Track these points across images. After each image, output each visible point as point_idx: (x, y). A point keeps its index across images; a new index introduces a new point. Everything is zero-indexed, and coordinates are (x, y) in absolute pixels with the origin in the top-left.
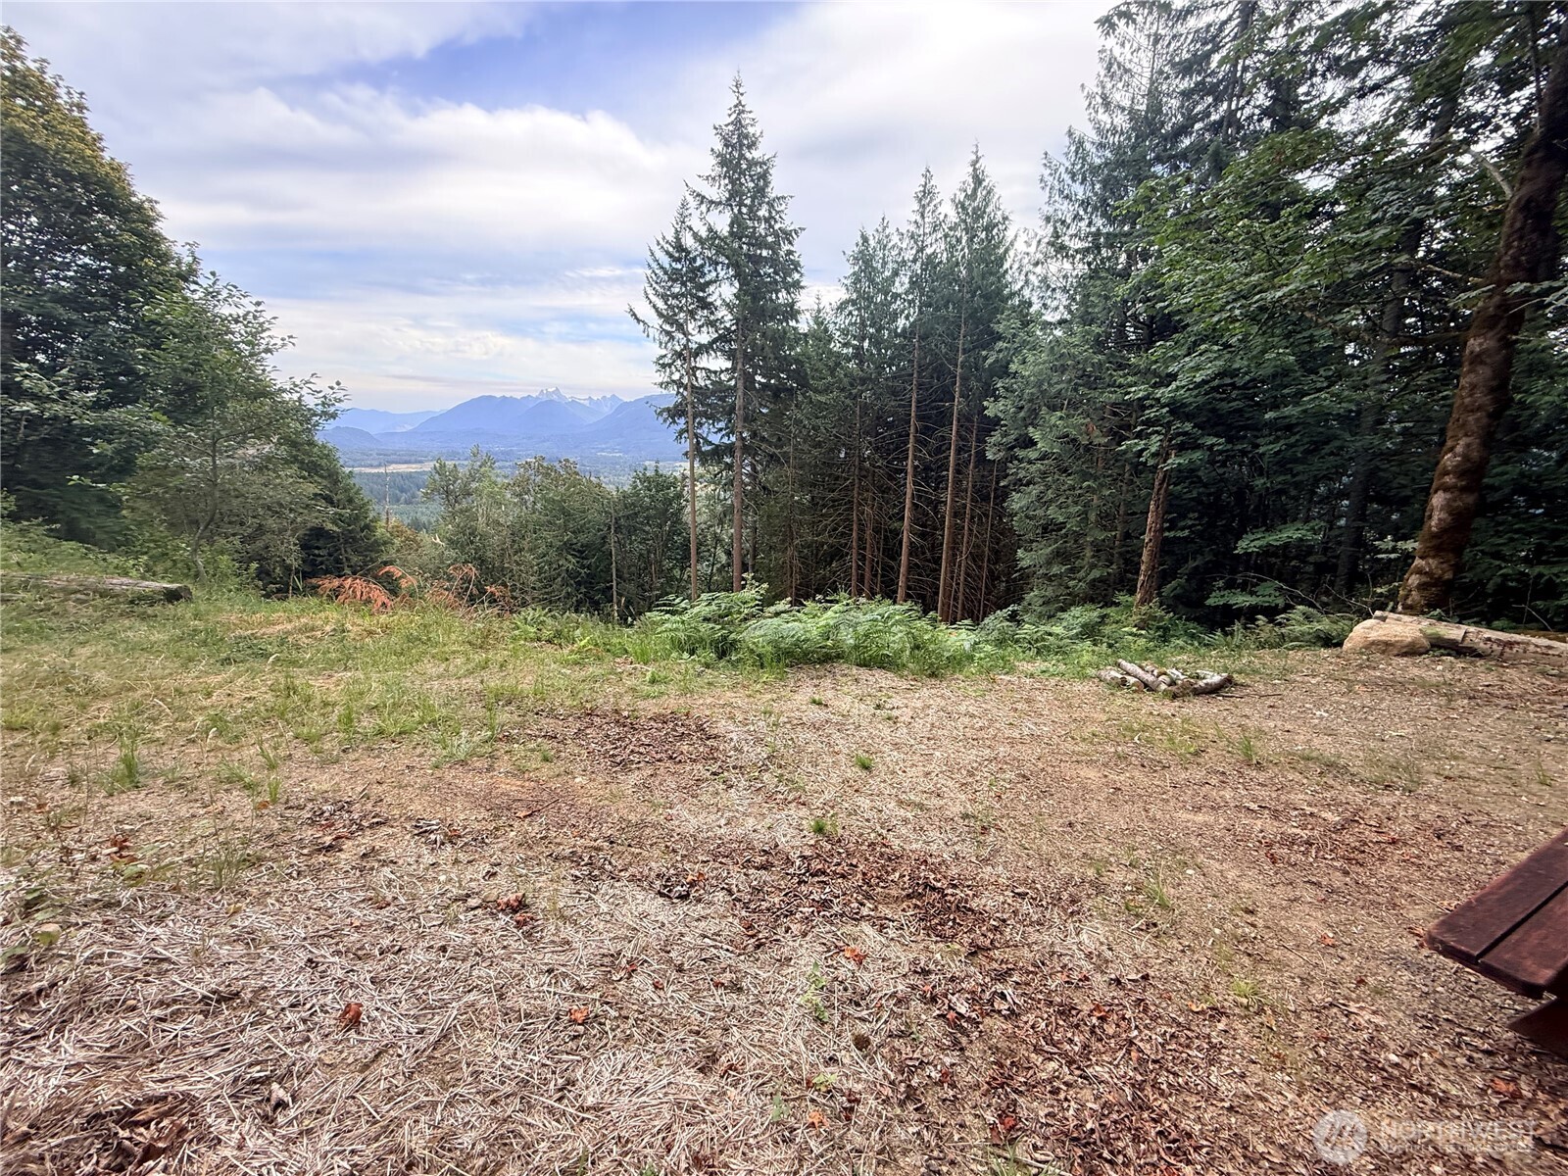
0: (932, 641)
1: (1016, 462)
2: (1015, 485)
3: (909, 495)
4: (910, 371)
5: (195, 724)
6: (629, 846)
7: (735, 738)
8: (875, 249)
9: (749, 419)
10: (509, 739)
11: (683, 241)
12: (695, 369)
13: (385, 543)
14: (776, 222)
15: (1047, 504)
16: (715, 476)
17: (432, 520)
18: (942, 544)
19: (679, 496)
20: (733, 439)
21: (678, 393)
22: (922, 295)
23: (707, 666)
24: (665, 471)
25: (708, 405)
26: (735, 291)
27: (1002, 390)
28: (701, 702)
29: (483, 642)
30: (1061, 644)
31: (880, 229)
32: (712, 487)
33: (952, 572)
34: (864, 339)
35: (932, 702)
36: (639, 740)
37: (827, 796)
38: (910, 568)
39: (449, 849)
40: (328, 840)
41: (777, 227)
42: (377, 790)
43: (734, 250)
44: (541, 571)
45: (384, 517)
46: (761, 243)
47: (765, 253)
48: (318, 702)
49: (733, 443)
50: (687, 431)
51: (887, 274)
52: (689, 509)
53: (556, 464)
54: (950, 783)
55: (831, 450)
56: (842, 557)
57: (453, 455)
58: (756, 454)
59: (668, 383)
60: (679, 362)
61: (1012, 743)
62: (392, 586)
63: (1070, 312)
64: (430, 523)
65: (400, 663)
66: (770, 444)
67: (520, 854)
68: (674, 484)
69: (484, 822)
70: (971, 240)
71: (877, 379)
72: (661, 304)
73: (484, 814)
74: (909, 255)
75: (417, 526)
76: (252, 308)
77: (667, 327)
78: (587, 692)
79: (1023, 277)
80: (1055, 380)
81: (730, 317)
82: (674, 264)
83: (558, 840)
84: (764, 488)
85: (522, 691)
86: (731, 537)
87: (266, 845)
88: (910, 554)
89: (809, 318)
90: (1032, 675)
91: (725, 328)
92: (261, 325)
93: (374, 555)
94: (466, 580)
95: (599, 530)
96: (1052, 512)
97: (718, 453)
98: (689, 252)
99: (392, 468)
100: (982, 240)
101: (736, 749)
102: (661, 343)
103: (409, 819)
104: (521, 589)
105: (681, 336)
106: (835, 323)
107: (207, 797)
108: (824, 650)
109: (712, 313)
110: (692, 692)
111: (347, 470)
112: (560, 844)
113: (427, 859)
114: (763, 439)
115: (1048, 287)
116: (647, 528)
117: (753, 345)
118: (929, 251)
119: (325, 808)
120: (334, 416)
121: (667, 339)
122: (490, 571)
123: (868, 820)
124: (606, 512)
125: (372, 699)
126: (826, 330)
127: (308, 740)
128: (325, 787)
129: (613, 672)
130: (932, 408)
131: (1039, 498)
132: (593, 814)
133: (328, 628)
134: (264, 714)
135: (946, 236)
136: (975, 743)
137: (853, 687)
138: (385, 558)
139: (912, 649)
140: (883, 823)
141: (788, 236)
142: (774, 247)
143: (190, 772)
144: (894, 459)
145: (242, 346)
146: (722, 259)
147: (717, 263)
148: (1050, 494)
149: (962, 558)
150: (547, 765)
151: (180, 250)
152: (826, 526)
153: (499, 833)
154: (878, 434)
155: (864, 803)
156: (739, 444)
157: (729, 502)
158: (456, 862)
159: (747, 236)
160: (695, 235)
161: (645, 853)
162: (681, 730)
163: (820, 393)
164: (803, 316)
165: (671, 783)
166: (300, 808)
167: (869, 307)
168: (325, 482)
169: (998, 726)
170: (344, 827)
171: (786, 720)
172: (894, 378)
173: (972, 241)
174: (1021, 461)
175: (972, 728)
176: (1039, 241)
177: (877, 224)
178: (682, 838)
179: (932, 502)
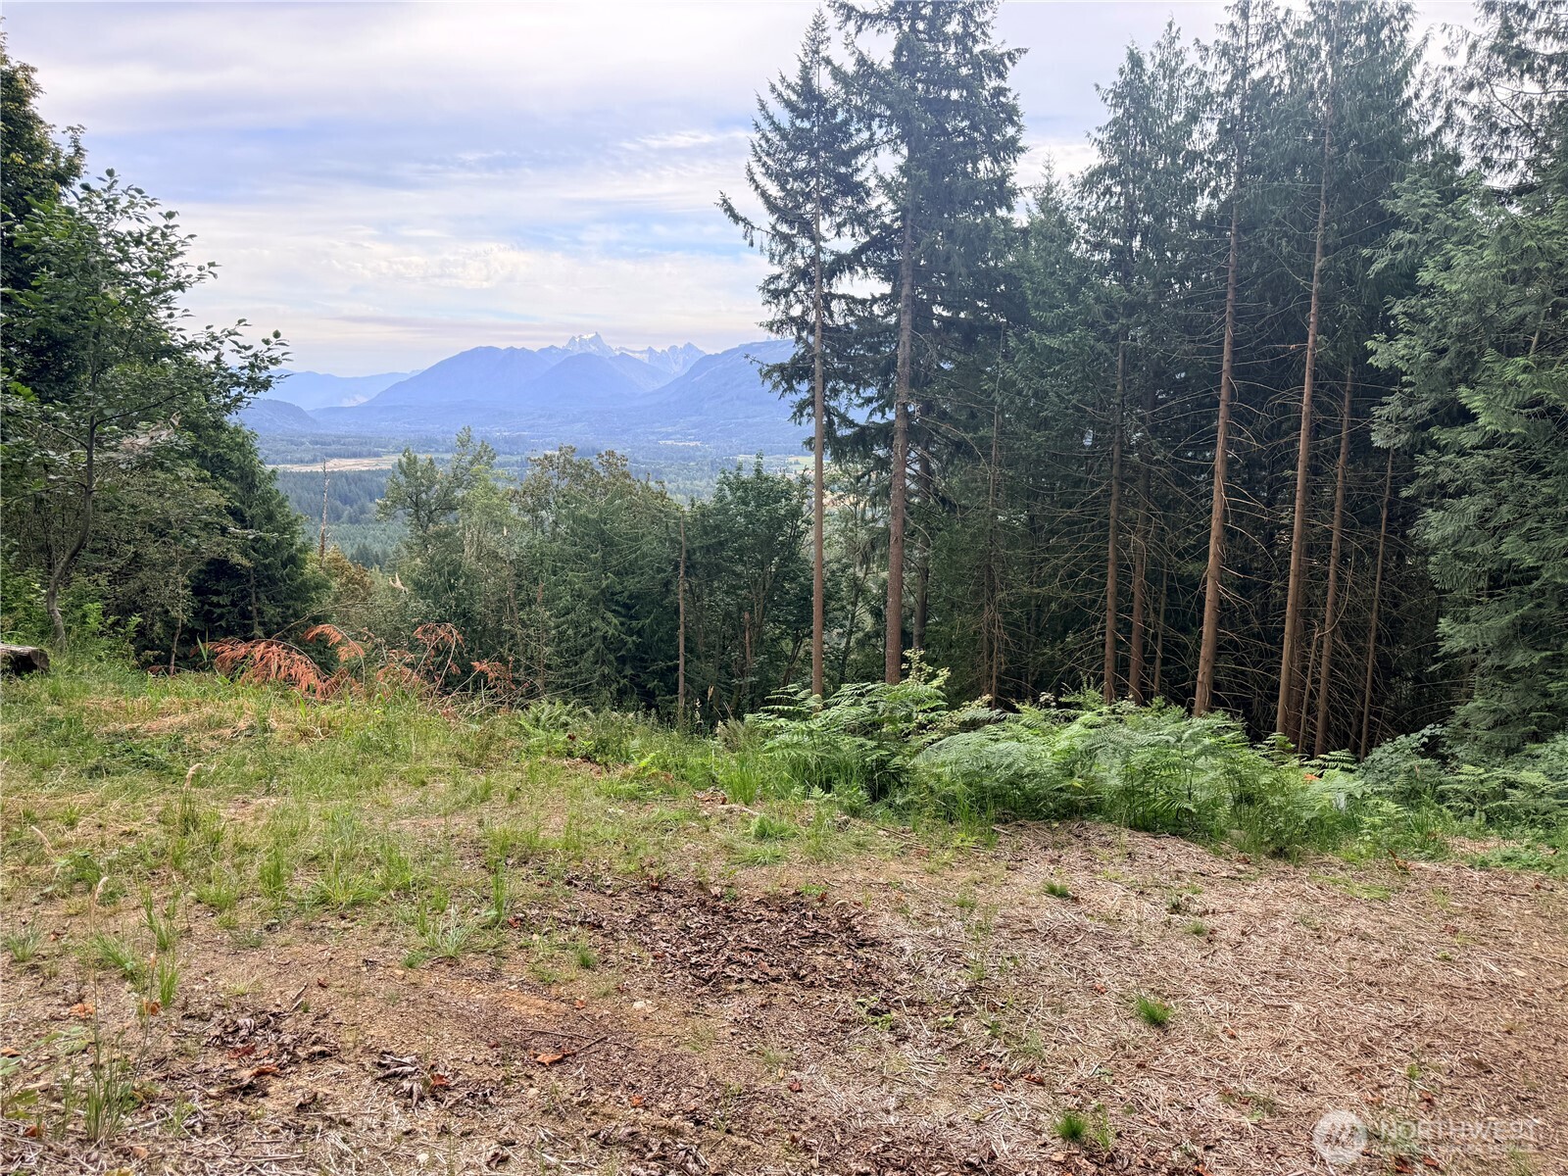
0: (1276, 788)
1: (1433, 453)
2: (1430, 494)
3: (1216, 514)
4: (1220, 288)
5: (53, 871)
6: (729, 1131)
7: (909, 948)
8: (1154, 78)
9: (919, 381)
10: (523, 924)
11: (815, 82)
12: (828, 298)
13: (317, 587)
14: (975, 41)
15: (1500, 532)
16: (858, 479)
17: (390, 550)
18: (1283, 605)
19: (795, 513)
20: (891, 415)
21: (799, 338)
22: (1243, 151)
23: (854, 812)
24: (773, 469)
25: (850, 359)
26: (901, 161)
27: (1402, 319)
28: (846, 877)
29: (480, 757)
30: (1541, 804)
31: (1164, 43)
32: (852, 499)
33: (1305, 658)
34: (1132, 236)
35: (1281, 905)
36: (739, 939)
37: (1083, 1072)
38: (1220, 649)
39: (432, 1109)
40: (246, 1075)
41: (977, 49)
42: (318, 997)
43: (901, 93)
44: (562, 637)
45: (317, 544)
46: (952, 80)
47: (955, 95)
48: (230, 845)
49: (891, 424)
50: (812, 403)
51: (1177, 118)
52: (811, 536)
53: (593, 459)
54: (1327, 1067)
55: (1068, 433)
56: (1086, 624)
57: (428, 443)
58: (930, 441)
59: (782, 322)
60: (802, 287)
61: (1451, 995)
62: (323, 656)
63: (1540, 171)
64: (385, 554)
65: (350, 787)
66: (956, 424)
67: (546, 1129)
68: (786, 494)
69: (485, 1067)
70: (1337, 52)
71: (1156, 303)
72: (774, 190)
73: (485, 1053)
74: (1219, 84)
75: (365, 558)
76: (161, 222)
77: (784, 228)
78: (651, 849)
79: (1440, 111)
80: (1512, 297)
81: (891, 206)
82: (798, 122)
83: (607, 1110)
84: (944, 501)
85: (545, 842)
86: (883, 585)
87: (156, 1074)
88: (1220, 623)
89: (1031, 201)
90: (1484, 865)
91: (884, 227)
92: (172, 247)
93: (299, 606)
94: (441, 651)
95: (660, 570)
96: (1513, 549)
97: (864, 439)
98: (825, 101)
99: (335, 465)
100: (1361, 50)
101: (910, 968)
102: (772, 256)
103: (368, 1050)
104: (528, 668)
105: (807, 242)
106: (1080, 209)
107: (72, 989)
108: (1065, 796)
109: (861, 201)
110: (829, 858)
111: (269, 468)
112: (610, 1117)
113: (399, 1122)
114: (943, 416)
115: (1493, 126)
116: (739, 568)
117: (931, 254)
118: (1257, 74)
119: (240, 1022)
120: (266, 385)
121: (782, 248)
122: (481, 636)
123: (1165, 1125)
124: (672, 540)
125: (311, 845)
126: (1062, 222)
127: (215, 907)
128: (241, 987)
129: (693, 815)
130: (1264, 355)
131: (1482, 520)
132: (664, 1068)
133: (242, 725)
134: (151, 860)
135: (1289, 47)
136: (1374, 990)
137: (1125, 868)
138: (316, 610)
139: (1238, 801)
140: (1194, 1134)
141: (997, 64)
142: (971, 85)
143: (46, 946)
144: (1188, 447)
145: (142, 279)
146: (881, 109)
147: (872, 117)
148: (1505, 513)
149: (1324, 633)
150: (586, 974)
151: (59, 139)
152: (1056, 569)
153: (510, 1088)
154: (1157, 403)
155: (1158, 1091)
156: (900, 425)
157: (881, 524)
158: (444, 1131)
159: (924, 69)
160: (837, 74)
161: (756, 1148)
162: (813, 926)
163: (1050, 331)
164: (1020, 199)
165: (798, 1022)
166: (203, 1018)
167: (1142, 178)
168: (234, 488)
169: (1419, 961)
170: (270, 1055)
171: (1001, 921)
172: (1190, 301)
173: (1339, 52)
174: (1442, 450)
175: (1366, 960)
176: (1474, 47)
177: (1159, 34)
178: (820, 1126)
179: (1263, 525)
